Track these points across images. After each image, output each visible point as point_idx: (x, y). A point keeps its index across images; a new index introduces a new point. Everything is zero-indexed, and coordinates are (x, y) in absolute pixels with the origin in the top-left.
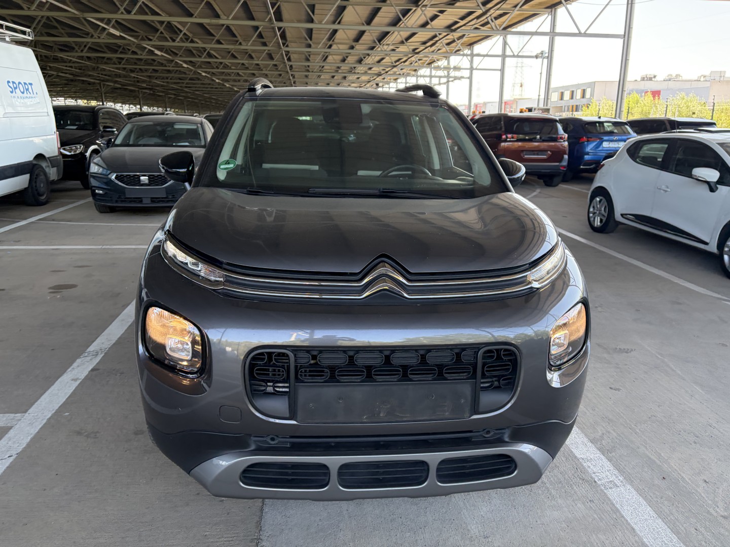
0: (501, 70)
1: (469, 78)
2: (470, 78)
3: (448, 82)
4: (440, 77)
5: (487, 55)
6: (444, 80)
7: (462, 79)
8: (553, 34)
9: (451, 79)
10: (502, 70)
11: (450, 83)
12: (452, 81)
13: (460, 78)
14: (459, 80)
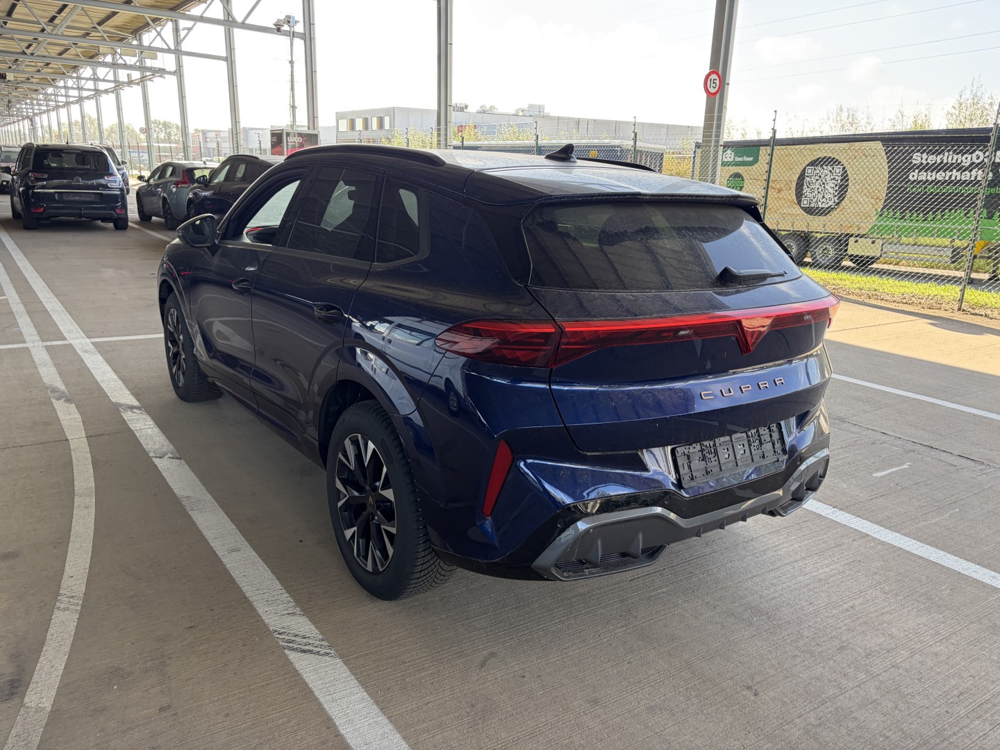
0: (225, 59)
2: (179, 73)
3: (142, 80)
6: (136, 75)
7: (166, 76)
10: (230, 59)
11: (149, 83)
13: (161, 72)
14: (161, 76)
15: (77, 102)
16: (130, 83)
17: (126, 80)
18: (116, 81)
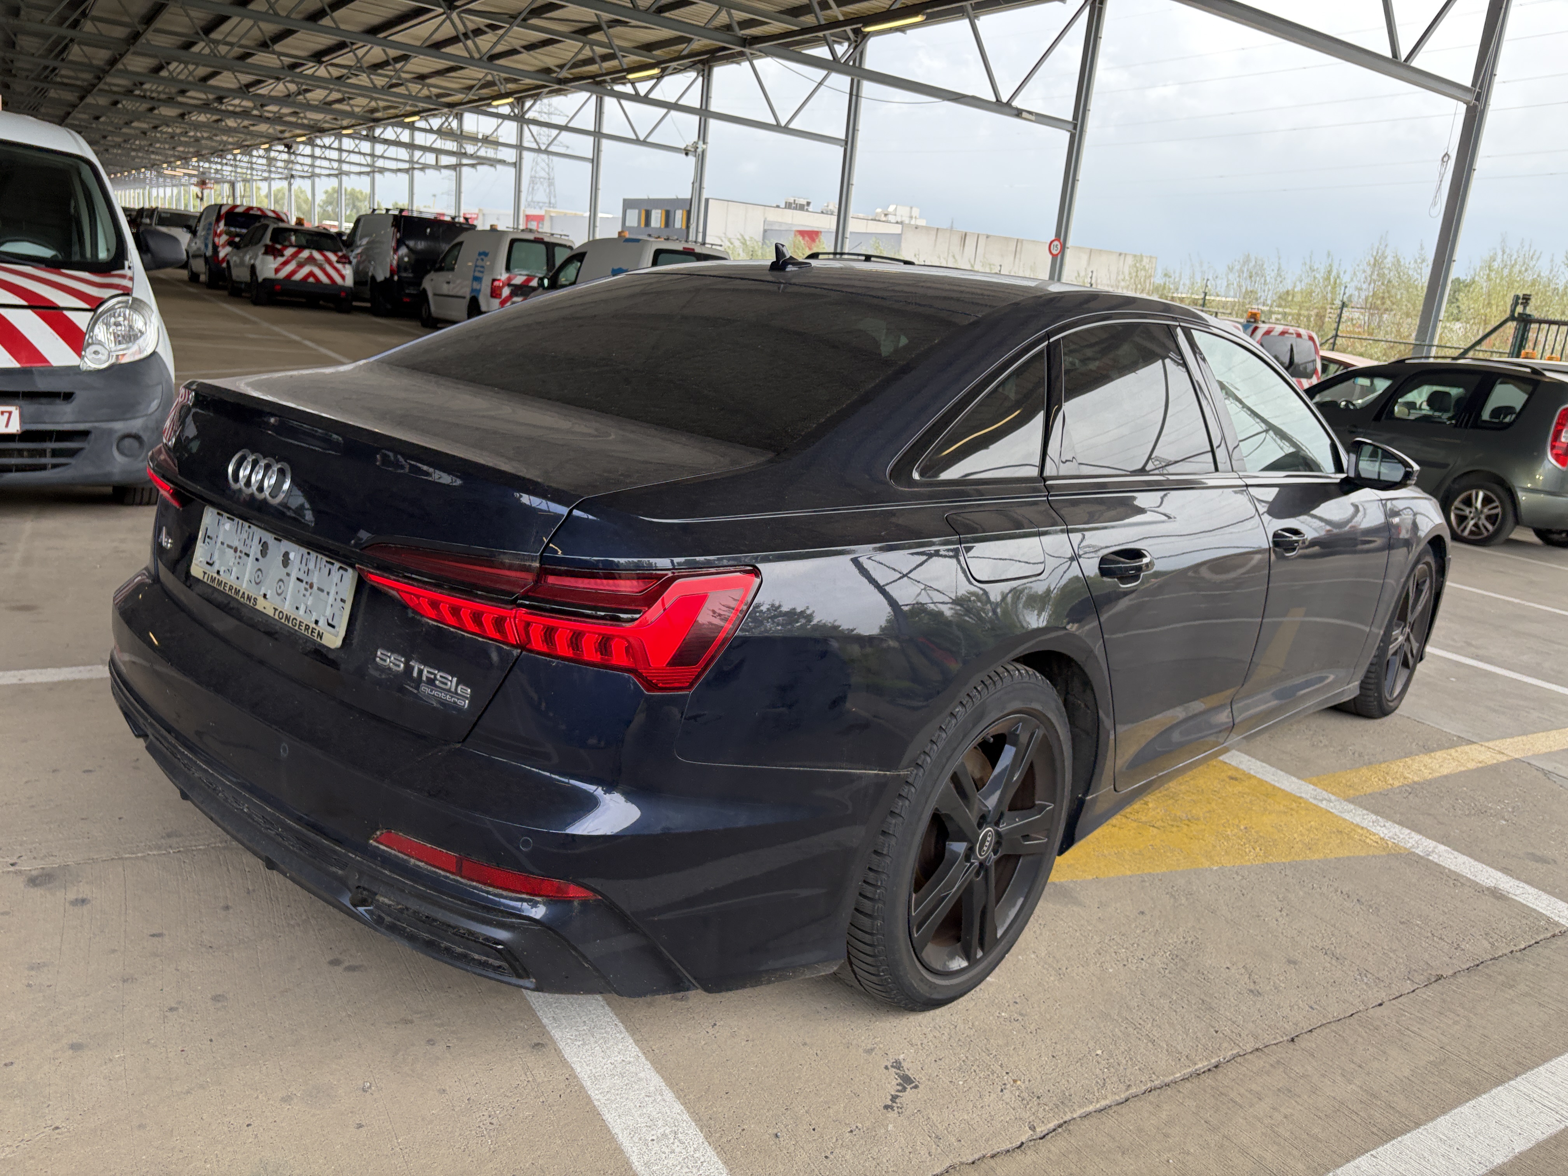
0: (592, 161)
1: (515, 164)
2: (517, 165)
3: (461, 165)
4: (438, 152)
5: (566, 128)
6: (452, 160)
7: (499, 167)
8: (704, 113)
9: (465, 161)
10: (595, 163)
11: (467, 170)
12: (473, 166)
13: (493, 162)
14: (492, 165)
15: (336, 176)
16: (437, 167)
17: (434, 163)
18: (411, 161)
